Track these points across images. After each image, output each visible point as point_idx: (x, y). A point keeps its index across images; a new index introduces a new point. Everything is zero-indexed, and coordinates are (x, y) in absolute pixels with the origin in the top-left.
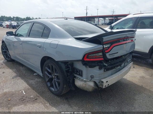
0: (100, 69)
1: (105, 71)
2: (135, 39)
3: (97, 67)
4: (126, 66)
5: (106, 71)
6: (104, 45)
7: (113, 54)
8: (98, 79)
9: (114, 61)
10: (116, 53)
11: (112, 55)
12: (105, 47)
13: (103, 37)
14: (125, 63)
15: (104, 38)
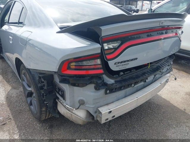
0: (97, 88)
1: (106, 93)
2: (182, 32)
3: (92, 86)
4: (158, 79)
5: (110, 93)
6: (105, 45)
7: (125, 62)
8: (92, 106)
9: (132, 73)
10: (132, 60)
11: (123, 64)
12: (106, 48)
13: (101, 27)
14: (155, 76)
15: (103, 28)
